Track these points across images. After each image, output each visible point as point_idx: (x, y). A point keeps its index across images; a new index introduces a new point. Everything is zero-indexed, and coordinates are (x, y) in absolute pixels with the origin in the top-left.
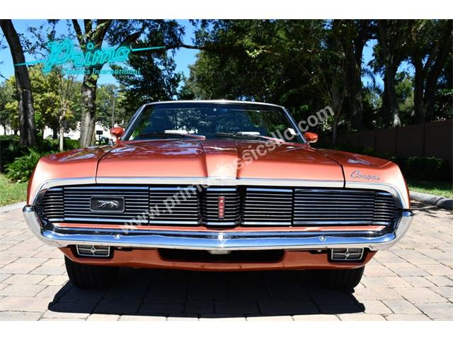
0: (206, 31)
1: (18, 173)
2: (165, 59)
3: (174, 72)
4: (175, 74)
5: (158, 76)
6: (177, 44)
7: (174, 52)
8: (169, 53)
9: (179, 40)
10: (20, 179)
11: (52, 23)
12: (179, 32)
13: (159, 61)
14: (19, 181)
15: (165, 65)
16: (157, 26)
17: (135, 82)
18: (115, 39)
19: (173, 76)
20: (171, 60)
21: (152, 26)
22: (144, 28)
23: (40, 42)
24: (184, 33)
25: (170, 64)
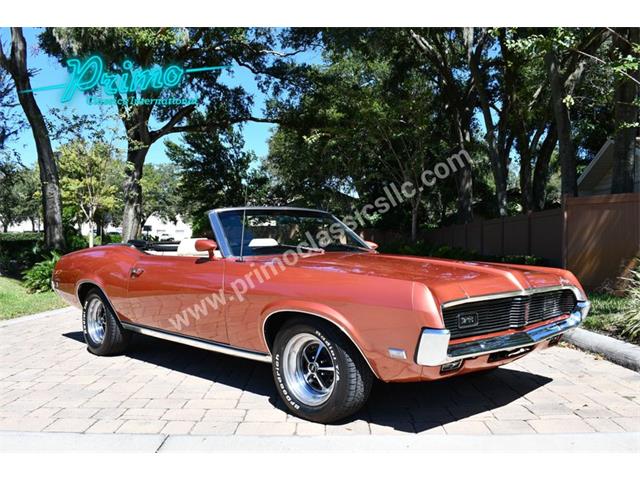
0: (279, 100)
1: (37, 282)
2: (231, 135)
3: (242, 150)
4: (244, 154)
5: (225, 156)
6: (244, 116)
7: (240, 126)
8: (235, 127)
9: (247, 111)
10: (39, 288)
11: (88, 95)
12: (246, 101)
13: (224, 137)
14: (39, 291)
15: (231, 142)
16: (220, 94)
17: (193, 163)
19: (241, 156)
20: (239, 135)
21: (214, 95)
22: (202, 98)
24: (252, 103)
25: (237, 142)
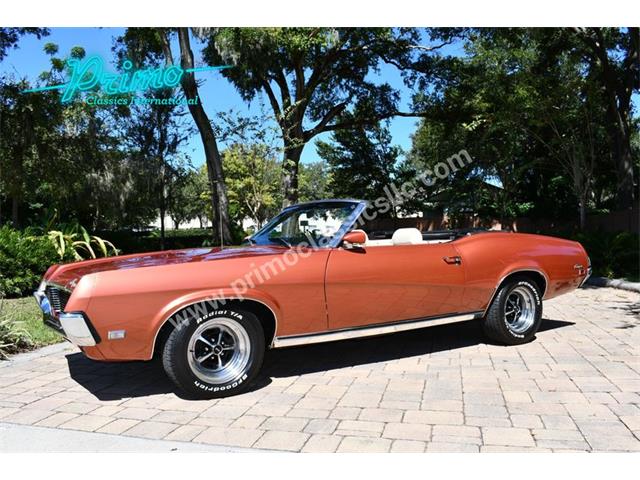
0: (426, 94)
2: (378, 131)
3: (389, 145)
4: (391, 149)
5: (372, 151)
6: (391, 112)
7: (388, 122)
8: (383, 123)
9: (394, 107)
11: (247, 101)
12: (393, 98)
13: (371, 134)
15: (378, 138)
16: (367, 92)
17: (344, 160)
18: (318, 113)
19: (388, 150)
20: (386, 131)
21: (361, 94)
22: (351, 96)
23: (231, 128)
24: (399, 99)
25: (384, 137)
